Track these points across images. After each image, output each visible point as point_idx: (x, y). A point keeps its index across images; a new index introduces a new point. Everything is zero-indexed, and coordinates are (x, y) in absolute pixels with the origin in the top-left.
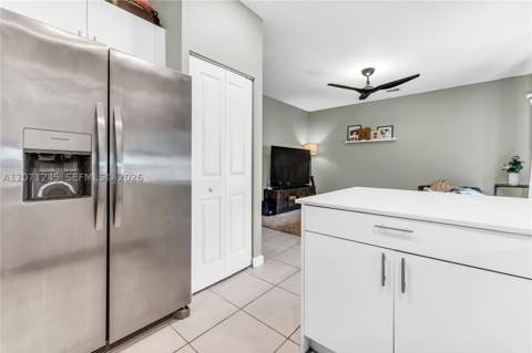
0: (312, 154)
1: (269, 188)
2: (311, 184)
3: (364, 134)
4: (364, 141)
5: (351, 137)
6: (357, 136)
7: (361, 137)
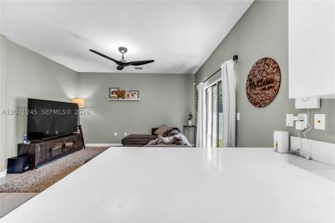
0: (80, 107)
2: (78, 132)
3: (121, 94)
4: (121, 99)
5: (111, 95)
6: (116, 96)
7: (119, 97)
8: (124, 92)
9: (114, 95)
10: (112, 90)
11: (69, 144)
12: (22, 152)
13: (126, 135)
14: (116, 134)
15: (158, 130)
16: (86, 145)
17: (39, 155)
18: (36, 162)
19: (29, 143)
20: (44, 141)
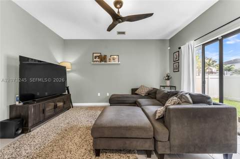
0: (67, 70)
1: (17, 103)
2: (67, 93)
3: (103, 59)
4: (103, 63)
5: (95, 60)
6: (99, 60)
7: (101, 61)
8: (105, 56)
9: (97, 59)
10: (95, 55)
11: (60, 104)
12: (14, 114)
13: (108, 94)
14: (99, 95)
15: (139, 90)
16: (74, 104)
17: (32, 117)
18: (30, 125)
19: (21, 104)
20: (38, 102)
